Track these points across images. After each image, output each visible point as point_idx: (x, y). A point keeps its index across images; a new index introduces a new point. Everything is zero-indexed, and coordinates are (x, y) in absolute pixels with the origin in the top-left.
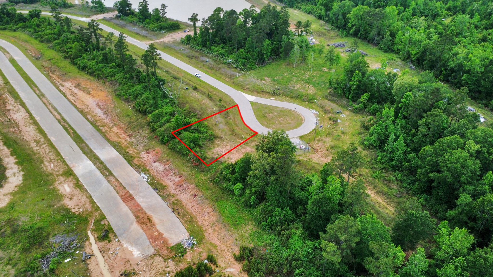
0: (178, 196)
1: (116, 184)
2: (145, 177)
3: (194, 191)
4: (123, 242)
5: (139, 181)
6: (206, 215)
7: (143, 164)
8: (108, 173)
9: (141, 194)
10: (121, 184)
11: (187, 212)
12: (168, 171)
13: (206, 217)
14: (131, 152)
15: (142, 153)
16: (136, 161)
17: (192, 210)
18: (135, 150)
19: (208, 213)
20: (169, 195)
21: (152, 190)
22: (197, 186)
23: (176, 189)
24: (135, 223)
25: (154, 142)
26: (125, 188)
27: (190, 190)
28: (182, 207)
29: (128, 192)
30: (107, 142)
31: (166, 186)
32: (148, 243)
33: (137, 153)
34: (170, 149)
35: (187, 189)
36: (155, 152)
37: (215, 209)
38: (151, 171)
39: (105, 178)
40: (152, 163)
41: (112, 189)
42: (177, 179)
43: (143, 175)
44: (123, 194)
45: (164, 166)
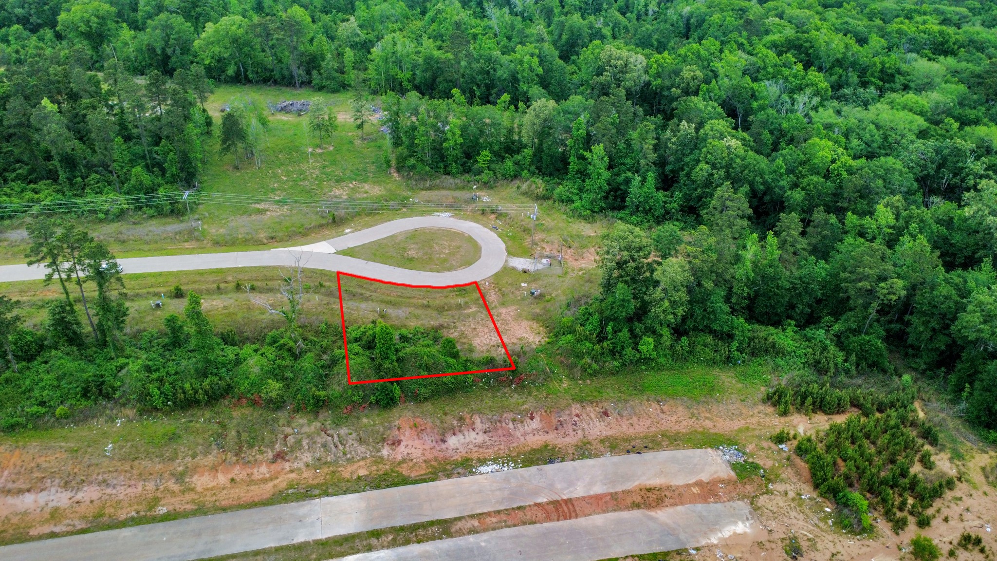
0: (591, 437)
1: (493, 519)
2: (494, 467)
3: (592, 410)
4: (703, 542)
5: (506, 480)
6: (667, 416)
7: (434, 463)
8: (435, 529)
9: (559, 486)
10: (498, 512)
11: (646, 437)
12: (496, 429)
13: (672, 419)
14: (363, 473)
15: (385, 452)
17: (641, 429)
18: (362, 463)
19: (663, 412)
20: (580, 447)
21: (551, 467)
23: (566, 434)
24: (652, 513)
25: (365, 420)
26: (521, 508)
28: (628, 439)
29: (538, 505)
31: (547, 446)
32: (719, 506)
33: (378, 463)
34: (424, 400)
35: (576, 419)
36: (407, 430)
37: (656, 400)
38: (475, 455)
39: (451, 537)
40: (444, 446)
41: (508, 531)
43: (484, 469)
44: (541, 515)
45: (473, 430)
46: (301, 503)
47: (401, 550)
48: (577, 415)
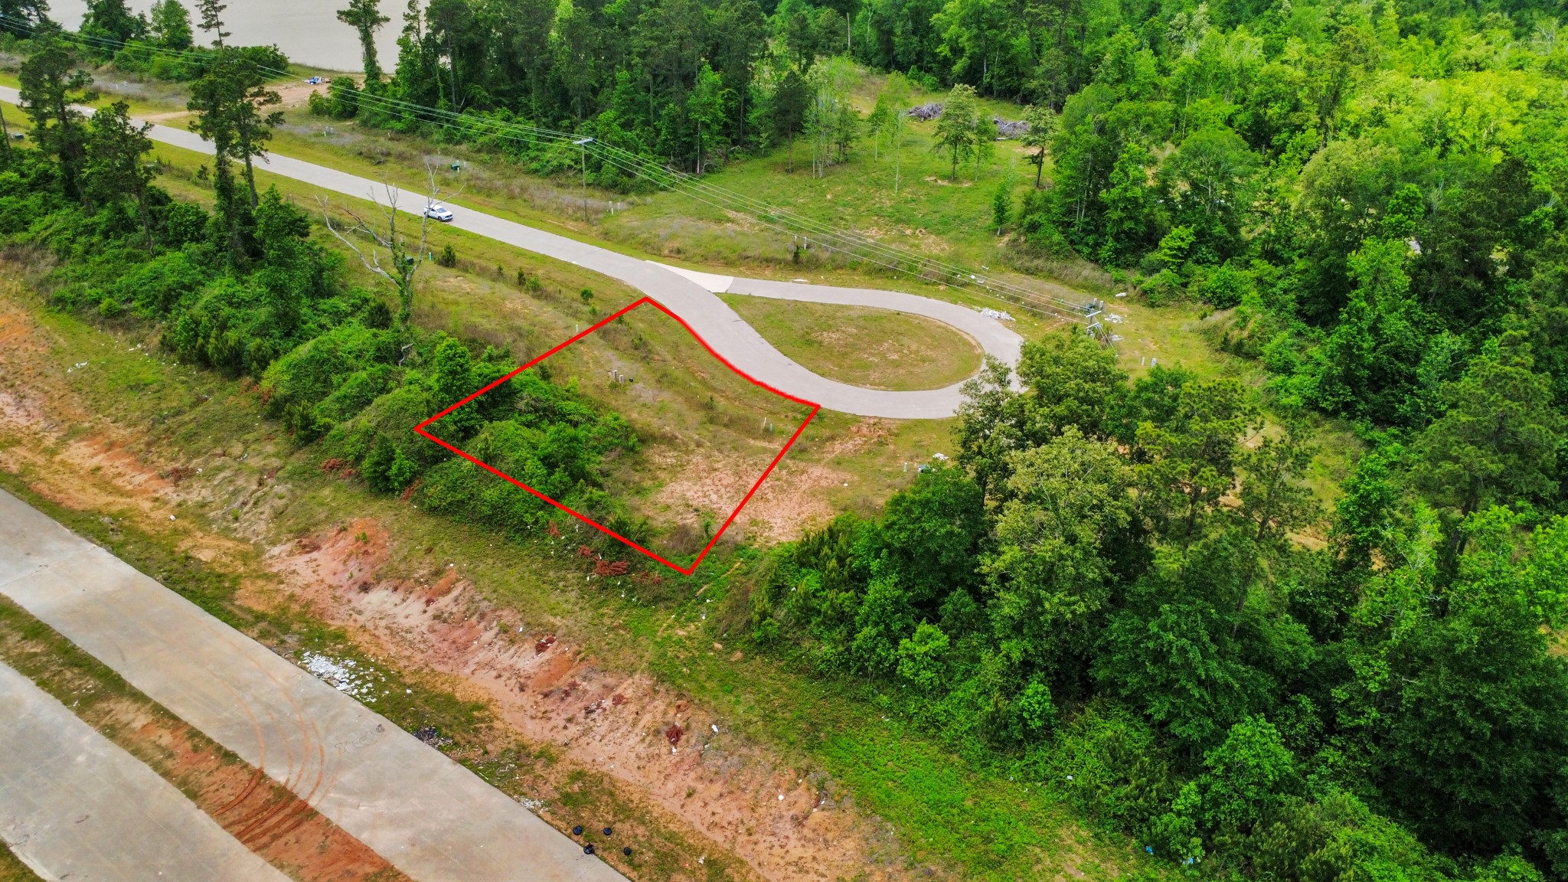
0: (574, 754)
1: (166, 739)
2: (339, 673)
3: (660, 710)
5: (307, 702)
6: (793, 837)
7: (295, 608)
8: (91, 684)
9: (346, 777)
10: (194, 734)
11: (671, 837)
12: (460, 623)
13: (796, 850)
14: (205, 555)
15: (276, 550)
16: (248, 596)
17: (695, 816)
18: (230, 544)
19: (799, 821)
20: (522, 754)
21: (407, 741)
22: (661, 679)
23: (545, 716)
25: (327, 492)
26: (229, 757)
27: (632, 707)
28: (624, 810)
29: (259, 776)
30: (47, 521)
31: (479, 708)
33: (245, 557)
34: (433, 510)
35: (607, 703)
36: (351, 538)
37: (821, 787)
38: (362, 639)
39: (80, 712)
40: (352, 595)
41: (141, 773)
42: (529, 661)
43: (320, 663)
44: (227, 795)
45: (428, 602)
48: (618, 700)
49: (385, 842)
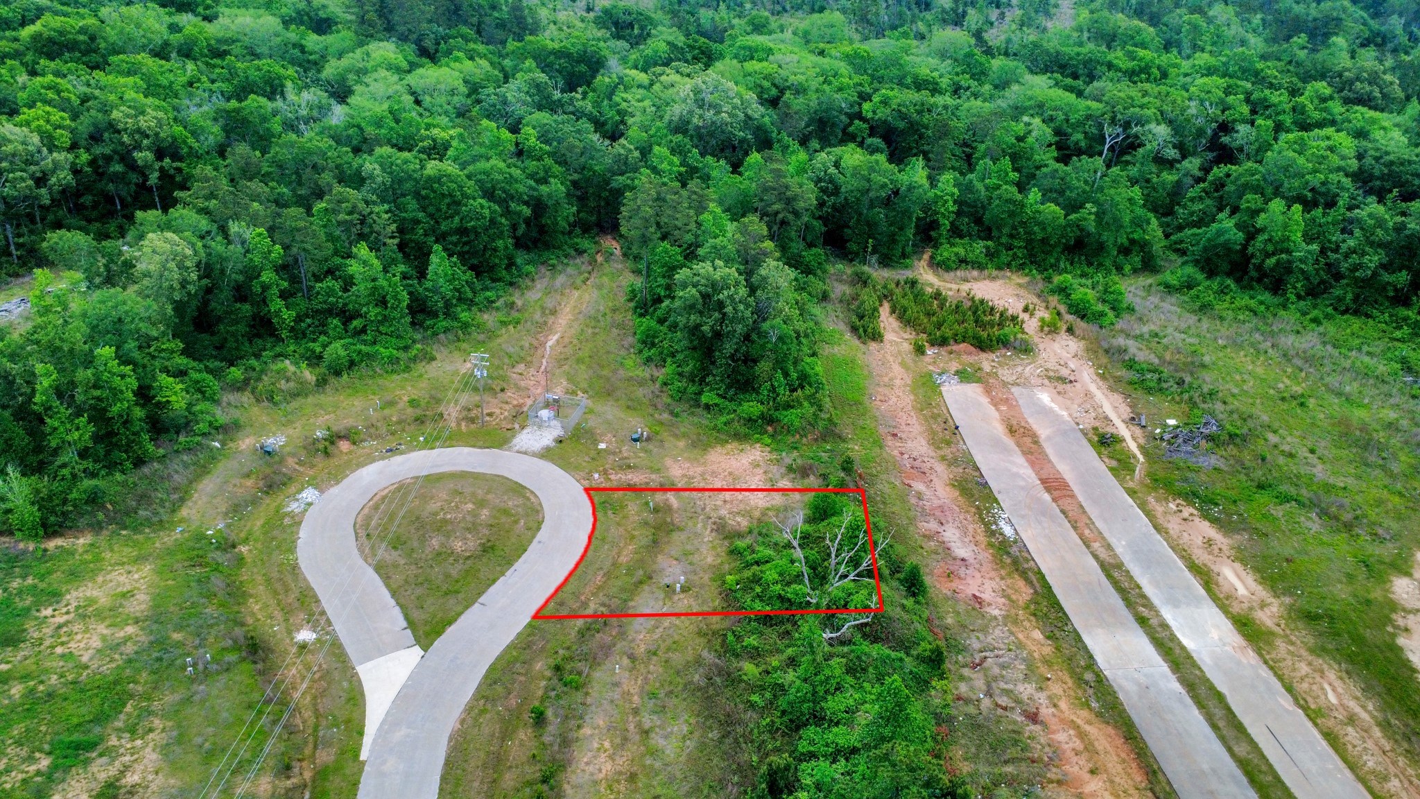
0: (934, 454)
1: (1087, 532)
2: (1002, 524)
4: (1067, 419)
5: (1023, 517)
7: (1003, 572)
9: (1022, 483)
10: (1075, 528)
11: (926, 420)
14: (1037, 635)
15: (996, 612)
16: (1025, 591)
17: (913, 421)
18: (1020, 636)
20: (952, 462)
21: (992, 484)
23: (931, 468)
25: (950, 620)
26: (1063, 512)
28: (933, 433)
29: (1054, 500)
31: (954, 484)
32: (1021, 402)
33: (1016, 622)
35: (906, 456)
38: (981, 538)
39: (1122, 564)
40: (972, 561)
41: (1100, 524)
43: (1008, 531)
44: (1069, 500)
46: (1116, 688)
47: (1156, 601)
48: (901, 454)
49: (1020, 460)
